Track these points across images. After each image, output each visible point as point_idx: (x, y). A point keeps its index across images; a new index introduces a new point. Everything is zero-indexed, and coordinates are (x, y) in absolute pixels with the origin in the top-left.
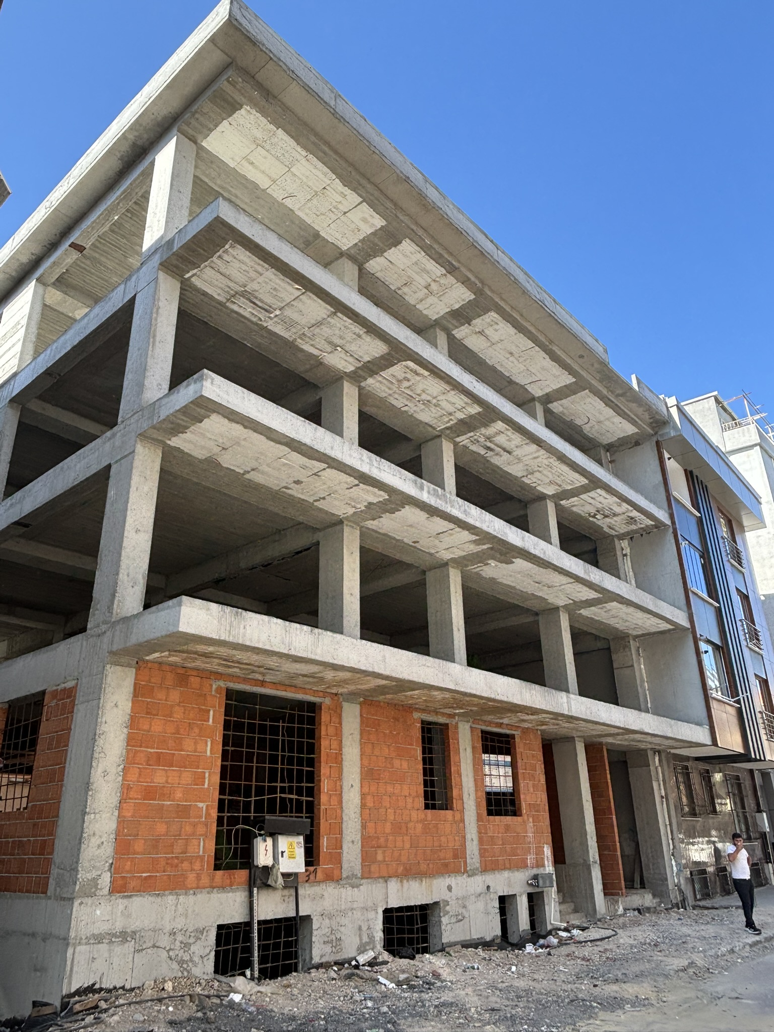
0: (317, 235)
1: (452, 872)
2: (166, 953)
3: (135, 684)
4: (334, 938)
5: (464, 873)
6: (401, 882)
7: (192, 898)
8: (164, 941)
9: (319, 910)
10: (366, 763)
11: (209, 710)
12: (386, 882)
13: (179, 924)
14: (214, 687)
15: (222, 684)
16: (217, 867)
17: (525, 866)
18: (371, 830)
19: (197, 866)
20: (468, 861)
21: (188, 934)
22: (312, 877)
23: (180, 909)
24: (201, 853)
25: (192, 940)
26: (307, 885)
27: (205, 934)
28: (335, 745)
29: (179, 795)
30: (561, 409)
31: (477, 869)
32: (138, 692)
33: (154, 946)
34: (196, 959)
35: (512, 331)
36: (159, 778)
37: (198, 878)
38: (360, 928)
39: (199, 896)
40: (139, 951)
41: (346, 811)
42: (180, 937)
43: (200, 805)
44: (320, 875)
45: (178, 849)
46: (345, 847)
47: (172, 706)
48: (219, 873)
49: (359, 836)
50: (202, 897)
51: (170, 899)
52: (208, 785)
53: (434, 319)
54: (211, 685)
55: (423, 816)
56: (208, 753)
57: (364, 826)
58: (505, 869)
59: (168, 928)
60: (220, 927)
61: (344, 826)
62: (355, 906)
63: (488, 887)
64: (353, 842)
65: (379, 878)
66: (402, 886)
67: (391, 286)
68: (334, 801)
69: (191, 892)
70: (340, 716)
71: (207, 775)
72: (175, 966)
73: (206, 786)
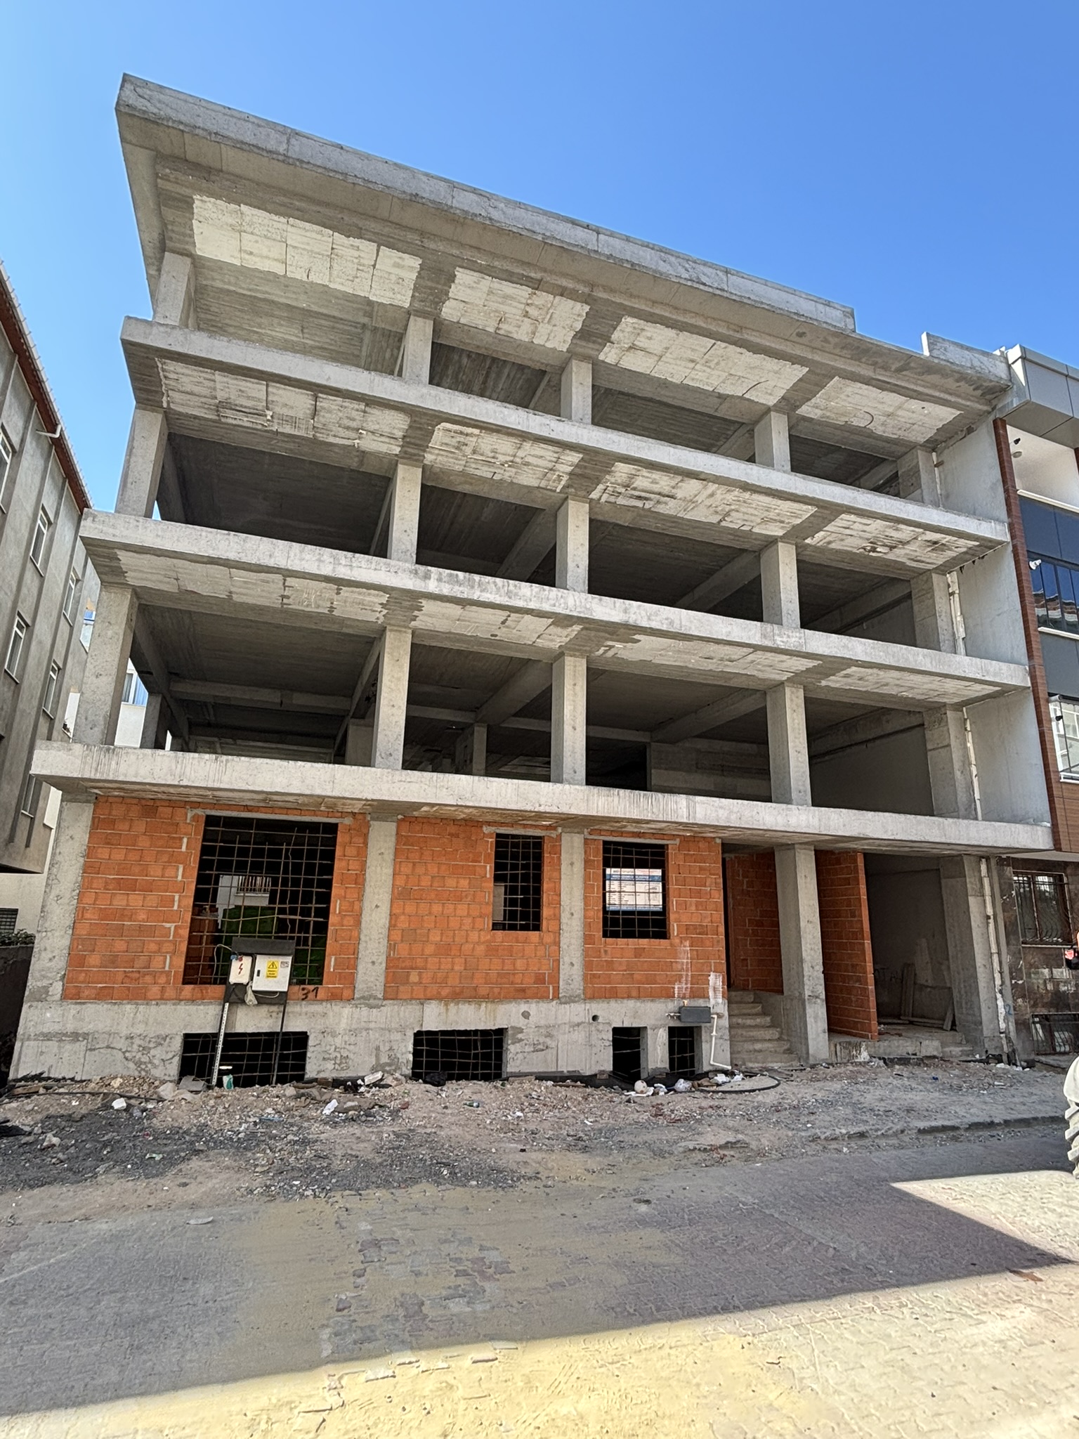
0: (370, 303)
1: (533, 998)
2: (120, 1054)
3: (93, 818)
4: (339, 1056)
5: (553, 1000)
6: (446, 1005)
7: (153, 1009)
8: (121, 1044)
9: (320, 1027)
10: (401, 881)
11: (181, 839)
12: (422, 1004)
13: (139, 1029)
14: (189, 815)
15: (200, 812)
16: (185, 982)
17: (670, 996)
18: (403, 950)
19: (162, 980)
20: (561, 987)
21: (148, 1039)
22: (311, 995)
23: (140, 1017)
24: (167, 969)
25: (152, 1045)
26: (304, 1002)
27: (168, 1039)
28: (354, 865)
29: (142, 916)
30: (819, 412)
31: (578, 996)
32: (96, 824)
33: (108, 1047)
34: (156, 1062)
35: (671, 333)
36: (120, 902)
37: (163, 990)
38: (378, 1048)
39: (162, 1007)
40: (91, 1050)
41: (364, 932)
42: (137, 1041)
43: (167, 925)
44: (321, 994)
45: (139, 964)
46: (361, 968)
47: (137, 836)
48: (189, 987)
49: (383, 958)
50: (167, 1008)
51: (129, 1008)
52: (179, 906)
53: (565, 350)
54: (186, 814)
55: (489, 937)
56: (180, 878)
57: (391, 947)
58: (629, 997)
59: (124, 1032)
60: (187, 1036)
61: (361, 947)
62: (372, 1025)
63: (595, 1018)
64: (373, 963)
65: (412, 999)
66: (447, 1010)
67: (487, 329)
68: (349, 921)
69: (154, 1002)
70: (366, 836)
71: (177, 898)
72: (131, 1065)
73: (176, 908)
